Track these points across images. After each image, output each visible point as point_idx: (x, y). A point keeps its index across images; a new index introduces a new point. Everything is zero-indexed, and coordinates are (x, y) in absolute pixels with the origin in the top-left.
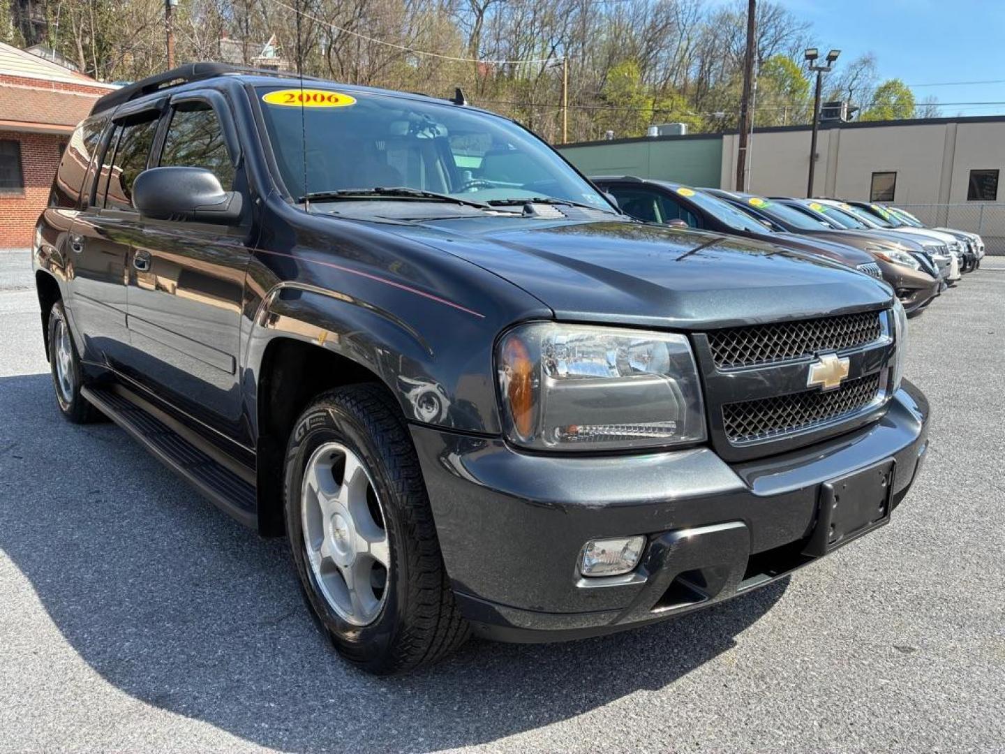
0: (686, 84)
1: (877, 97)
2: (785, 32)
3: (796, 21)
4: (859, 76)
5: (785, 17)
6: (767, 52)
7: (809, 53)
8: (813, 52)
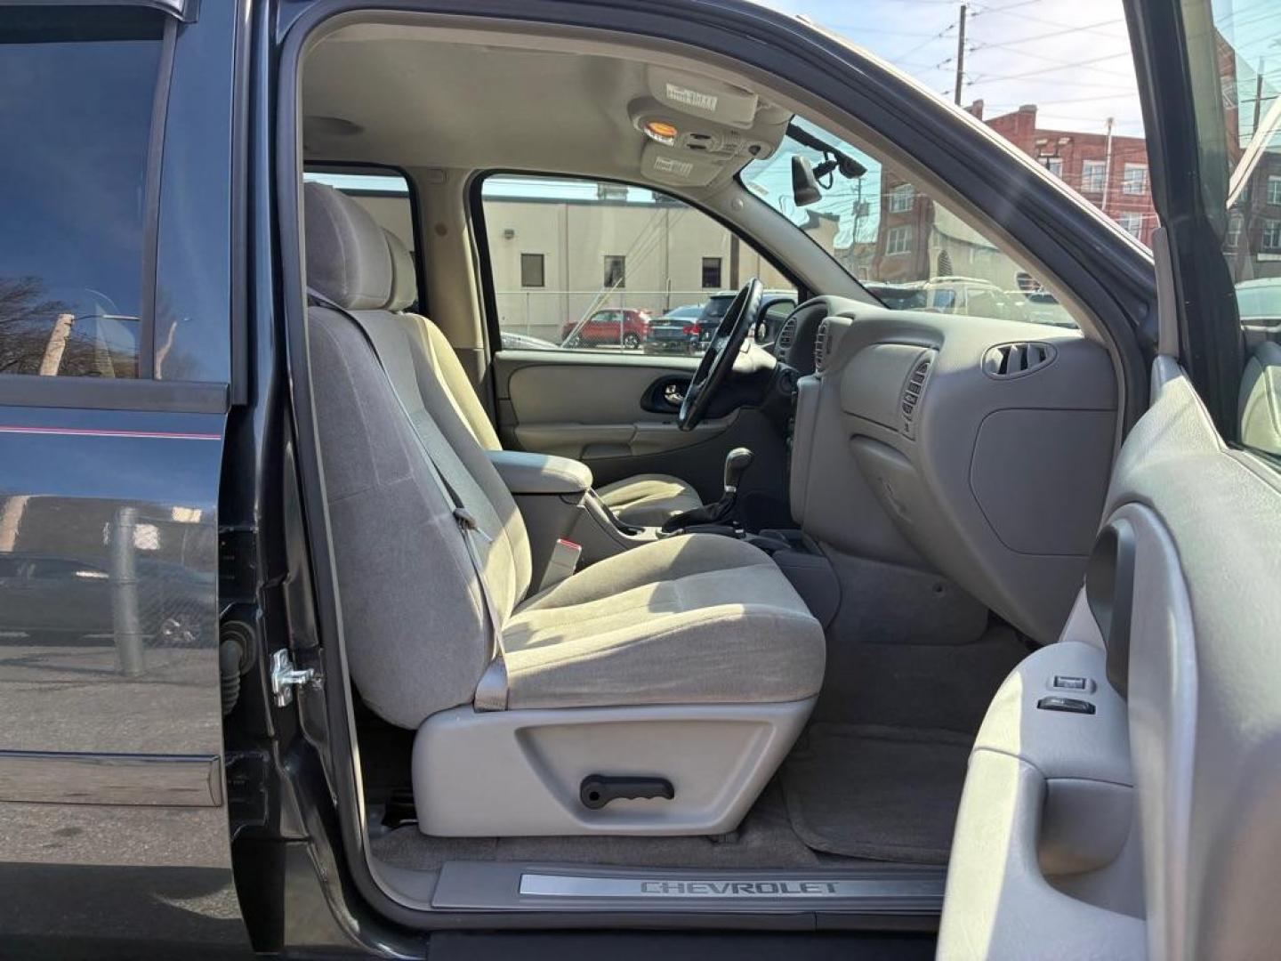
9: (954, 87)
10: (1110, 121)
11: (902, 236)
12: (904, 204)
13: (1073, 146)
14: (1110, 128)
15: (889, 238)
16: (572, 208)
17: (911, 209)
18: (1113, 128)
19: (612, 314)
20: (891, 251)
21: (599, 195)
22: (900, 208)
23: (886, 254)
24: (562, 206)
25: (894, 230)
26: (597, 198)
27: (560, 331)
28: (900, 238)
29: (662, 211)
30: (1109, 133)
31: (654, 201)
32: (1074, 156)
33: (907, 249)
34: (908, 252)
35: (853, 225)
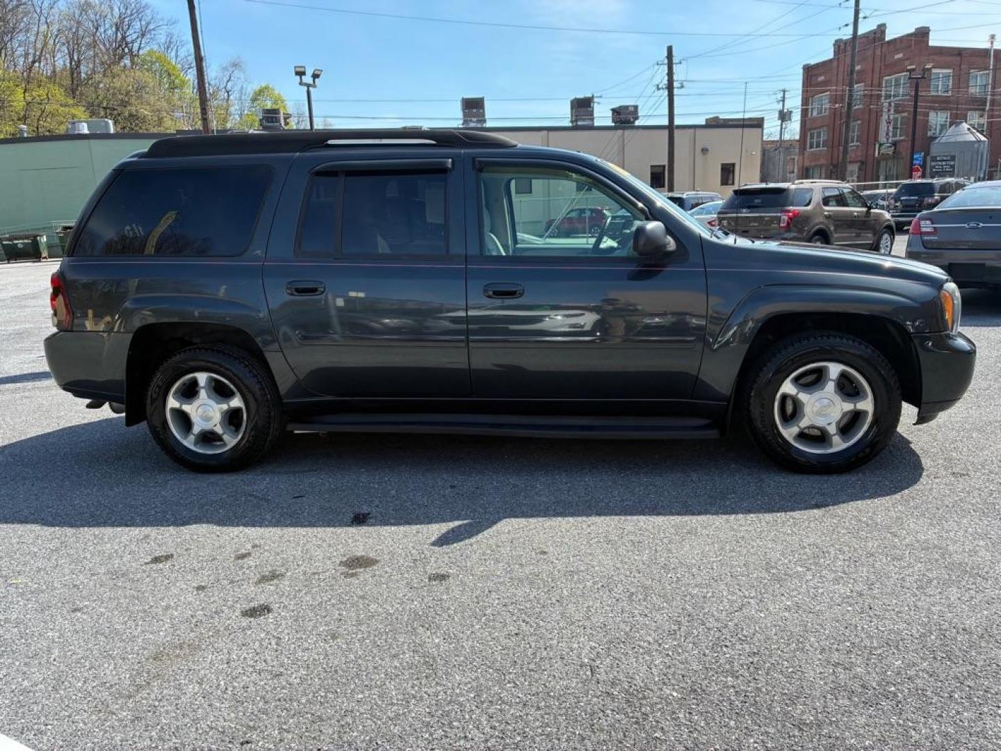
0: (54, 71)
1: (254, 100)
2: (151, 27)
3: (159, 17)
4: (232, 78)
5: (148, 12)
6: (136, 45)
7: (298, 70)
8: (302, 70)
9: (852, 20)
10: (993, 37)
11: (819, 136)
12: (821, 111)
13: (961, 59)
14: (992, 43)
15: (808, 138)
16: (552, 134)
17: (827, 114)
18: (995, 43)
19: (582, 211)
20: (811, 147)
21: (572, 122)
22: (818, 114)
23: (808, 150)
24: (545, 132)
25: (812, 131)
26: (570, 125)
27: (544, 225)
28: (817, 137)
29: (620, 132)
30: (992, 47)
31: (613, 124)
32: (962, 67)
33: (823, 147)
34: (825, 148)
35: (779, 128)
